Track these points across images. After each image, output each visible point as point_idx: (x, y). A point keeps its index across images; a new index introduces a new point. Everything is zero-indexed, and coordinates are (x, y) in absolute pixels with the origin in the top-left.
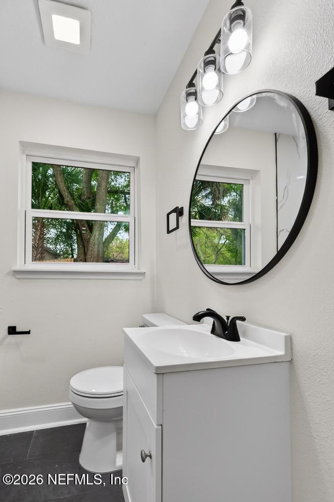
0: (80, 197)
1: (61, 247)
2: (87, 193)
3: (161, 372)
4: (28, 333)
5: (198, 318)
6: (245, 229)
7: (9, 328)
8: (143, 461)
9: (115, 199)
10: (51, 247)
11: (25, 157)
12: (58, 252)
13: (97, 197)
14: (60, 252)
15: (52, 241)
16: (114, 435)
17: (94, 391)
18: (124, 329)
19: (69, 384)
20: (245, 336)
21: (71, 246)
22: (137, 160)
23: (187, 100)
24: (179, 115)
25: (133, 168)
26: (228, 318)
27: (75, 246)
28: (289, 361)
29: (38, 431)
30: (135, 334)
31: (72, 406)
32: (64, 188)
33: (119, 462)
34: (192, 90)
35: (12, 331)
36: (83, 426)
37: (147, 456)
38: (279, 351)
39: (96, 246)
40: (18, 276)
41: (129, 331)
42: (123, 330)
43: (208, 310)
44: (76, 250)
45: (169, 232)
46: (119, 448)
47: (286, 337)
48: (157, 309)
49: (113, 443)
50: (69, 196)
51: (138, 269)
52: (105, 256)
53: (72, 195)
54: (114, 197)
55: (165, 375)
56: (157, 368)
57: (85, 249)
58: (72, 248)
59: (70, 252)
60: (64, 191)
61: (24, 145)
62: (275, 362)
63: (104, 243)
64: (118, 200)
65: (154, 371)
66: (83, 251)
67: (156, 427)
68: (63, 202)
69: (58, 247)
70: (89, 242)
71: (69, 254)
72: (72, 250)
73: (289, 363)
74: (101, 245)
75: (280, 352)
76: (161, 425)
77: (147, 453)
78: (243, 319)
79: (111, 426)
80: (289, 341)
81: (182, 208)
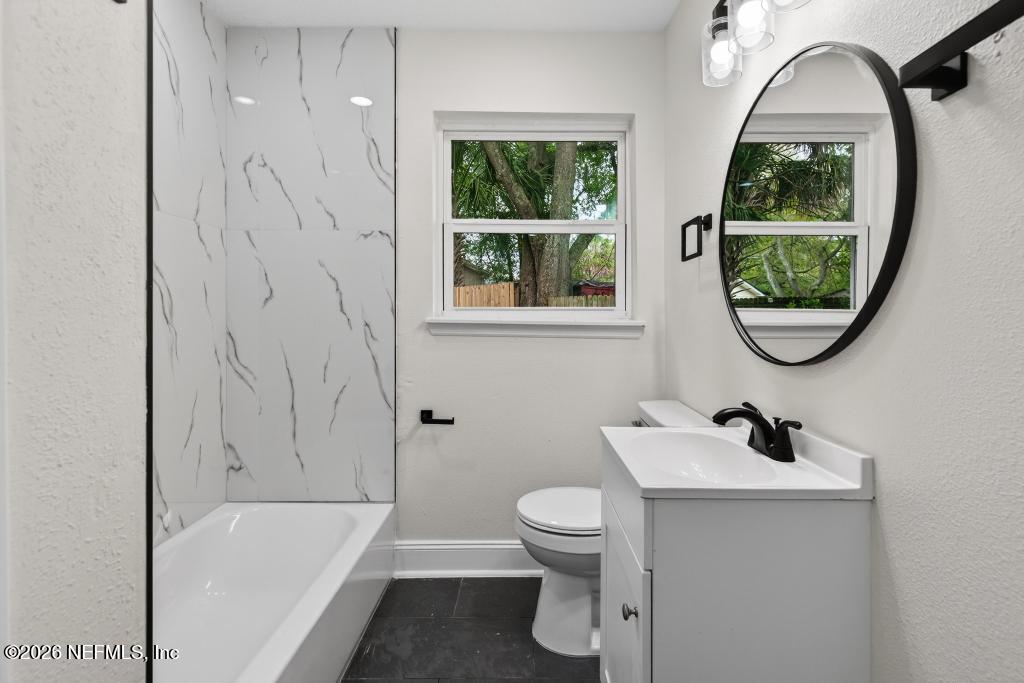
0: (524, 164)
1: (489, 258)
2: (538, 154)
3: (651, 497)
4: (451, 422)
5: (721, 419)
6: (855, 237)
7: (423, 412)
8: (626, 618)
9: (593, 160)
10: (472, 258)
11: (441, 134)
12: (485, 268)
13: (558, 163)
14: (489, 267)
15: (475, 248)
16: (587, 599)
17: (554, 523)
18: (602, 428)
19: (515, 509)
20: (804, 453)
21: (509, 257)
22: (630, 120)
23: (714, 37)
24: (698, 62)
25: (622, 134)
26: (777, 420)
27: (516, 257)
28: (868, 500)
29: (467, 580)
30: (621, 438)
31: (522, 547)
32: (497, 151)
33: (596, 644)
34: (722, 20)
35: (427, 417)
36: (536, 583)
37: (630, 613)
38: (852, 483)
39: (556, 259)
40: (434, 331)
41: (611, 433)
42: (601, 432)
43: (745, 404)
44: (518, 264)
45: (685, 258)
46: (596, 623)
47: (864, 461)
48: (666, 392)
49: (586, 612)
50: (505, 165)
51: (632, 318)
52: (574, 275)
53: (509, 162)
54: (590, 158)
55: (656, 501)
56: (645, 490)
57: (534, 265)
58: (509, 260)
59: (506, 267)
60: (496, 155)
61: (440, 116)
62: (841, 499)
63: (570, 253)
64: (598, 162)
65: (641, 495)
66: (530, 268)
67: (643, 572)
68: (494, 177)
69: (485, 258)
70: (541, 251)
71: (505, 272)
72: (511, 264)
73: (869, 503)
74: (566, 256)
75: (854, 484)
76: (651, 571)
77: (632, 608)
78: (798, 426)
79: (582, 583)
80: (870, 468)
81: (710, 216)
